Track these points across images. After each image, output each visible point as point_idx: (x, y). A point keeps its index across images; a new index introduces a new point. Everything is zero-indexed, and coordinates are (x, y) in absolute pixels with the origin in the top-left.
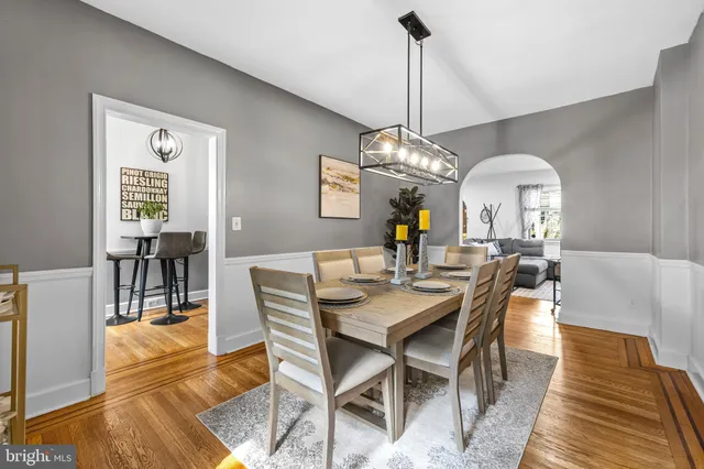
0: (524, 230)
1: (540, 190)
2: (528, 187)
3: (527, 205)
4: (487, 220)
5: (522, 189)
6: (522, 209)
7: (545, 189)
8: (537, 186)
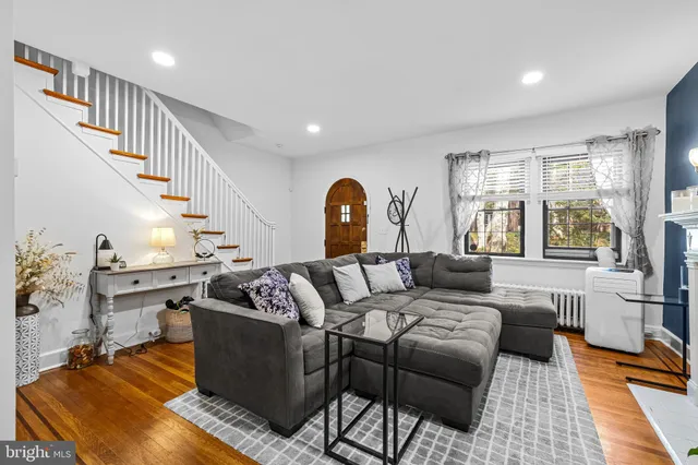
0: (456, 237)
1: (483, 162)
2: (464, 156)
3: (461, 190)
4: (397, 219)
5: (454, 160)
6: (454, 199)
7: (493, 160)
8: (478, 156)
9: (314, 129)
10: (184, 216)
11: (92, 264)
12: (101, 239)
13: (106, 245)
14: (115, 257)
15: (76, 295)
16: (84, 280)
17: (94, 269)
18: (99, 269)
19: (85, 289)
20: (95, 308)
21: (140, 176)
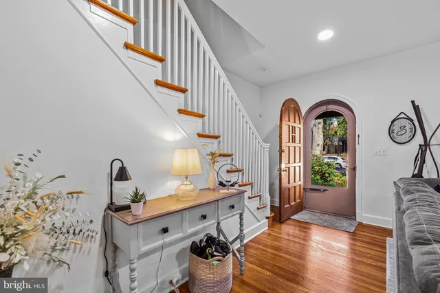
9: (326, 35)
10: (200, 135)
11: (106, 201)
12: (117, 166)
13: (123, 175)
14: (136, 194)
15: (87, 246)
16: (98, 226)
17: (109, 208)
18: (115, 208)
19: (98, 237)
20: (110, 261)
21: (158, 83)
